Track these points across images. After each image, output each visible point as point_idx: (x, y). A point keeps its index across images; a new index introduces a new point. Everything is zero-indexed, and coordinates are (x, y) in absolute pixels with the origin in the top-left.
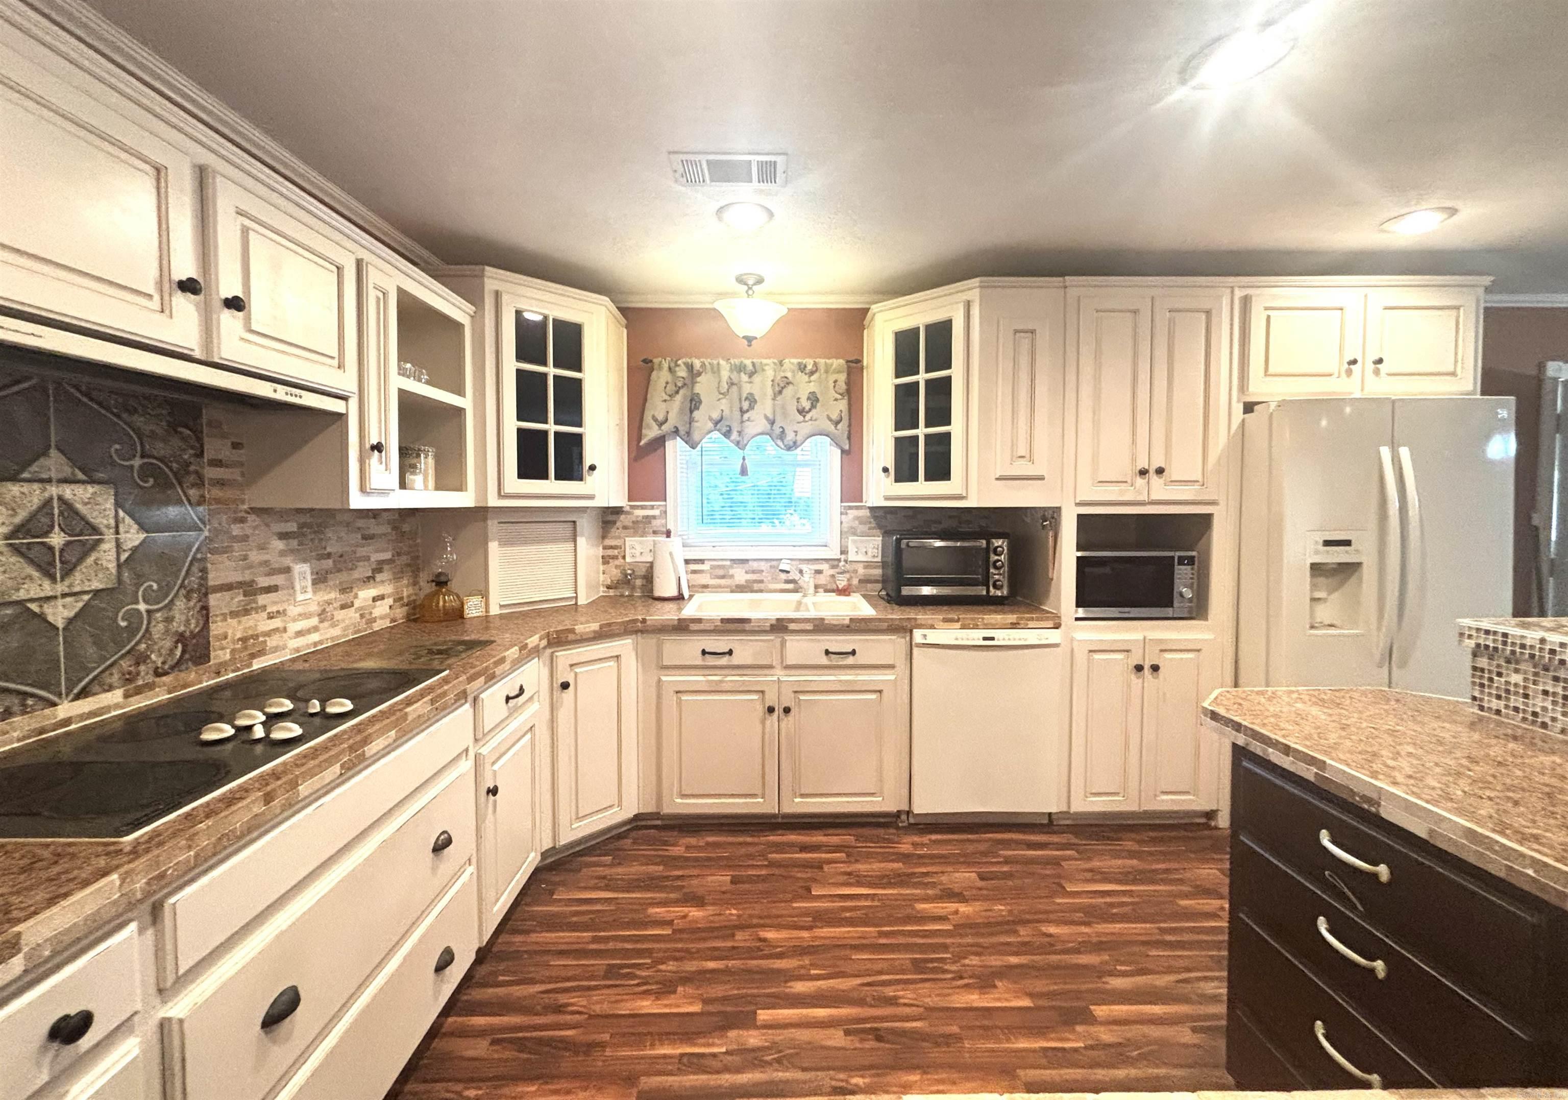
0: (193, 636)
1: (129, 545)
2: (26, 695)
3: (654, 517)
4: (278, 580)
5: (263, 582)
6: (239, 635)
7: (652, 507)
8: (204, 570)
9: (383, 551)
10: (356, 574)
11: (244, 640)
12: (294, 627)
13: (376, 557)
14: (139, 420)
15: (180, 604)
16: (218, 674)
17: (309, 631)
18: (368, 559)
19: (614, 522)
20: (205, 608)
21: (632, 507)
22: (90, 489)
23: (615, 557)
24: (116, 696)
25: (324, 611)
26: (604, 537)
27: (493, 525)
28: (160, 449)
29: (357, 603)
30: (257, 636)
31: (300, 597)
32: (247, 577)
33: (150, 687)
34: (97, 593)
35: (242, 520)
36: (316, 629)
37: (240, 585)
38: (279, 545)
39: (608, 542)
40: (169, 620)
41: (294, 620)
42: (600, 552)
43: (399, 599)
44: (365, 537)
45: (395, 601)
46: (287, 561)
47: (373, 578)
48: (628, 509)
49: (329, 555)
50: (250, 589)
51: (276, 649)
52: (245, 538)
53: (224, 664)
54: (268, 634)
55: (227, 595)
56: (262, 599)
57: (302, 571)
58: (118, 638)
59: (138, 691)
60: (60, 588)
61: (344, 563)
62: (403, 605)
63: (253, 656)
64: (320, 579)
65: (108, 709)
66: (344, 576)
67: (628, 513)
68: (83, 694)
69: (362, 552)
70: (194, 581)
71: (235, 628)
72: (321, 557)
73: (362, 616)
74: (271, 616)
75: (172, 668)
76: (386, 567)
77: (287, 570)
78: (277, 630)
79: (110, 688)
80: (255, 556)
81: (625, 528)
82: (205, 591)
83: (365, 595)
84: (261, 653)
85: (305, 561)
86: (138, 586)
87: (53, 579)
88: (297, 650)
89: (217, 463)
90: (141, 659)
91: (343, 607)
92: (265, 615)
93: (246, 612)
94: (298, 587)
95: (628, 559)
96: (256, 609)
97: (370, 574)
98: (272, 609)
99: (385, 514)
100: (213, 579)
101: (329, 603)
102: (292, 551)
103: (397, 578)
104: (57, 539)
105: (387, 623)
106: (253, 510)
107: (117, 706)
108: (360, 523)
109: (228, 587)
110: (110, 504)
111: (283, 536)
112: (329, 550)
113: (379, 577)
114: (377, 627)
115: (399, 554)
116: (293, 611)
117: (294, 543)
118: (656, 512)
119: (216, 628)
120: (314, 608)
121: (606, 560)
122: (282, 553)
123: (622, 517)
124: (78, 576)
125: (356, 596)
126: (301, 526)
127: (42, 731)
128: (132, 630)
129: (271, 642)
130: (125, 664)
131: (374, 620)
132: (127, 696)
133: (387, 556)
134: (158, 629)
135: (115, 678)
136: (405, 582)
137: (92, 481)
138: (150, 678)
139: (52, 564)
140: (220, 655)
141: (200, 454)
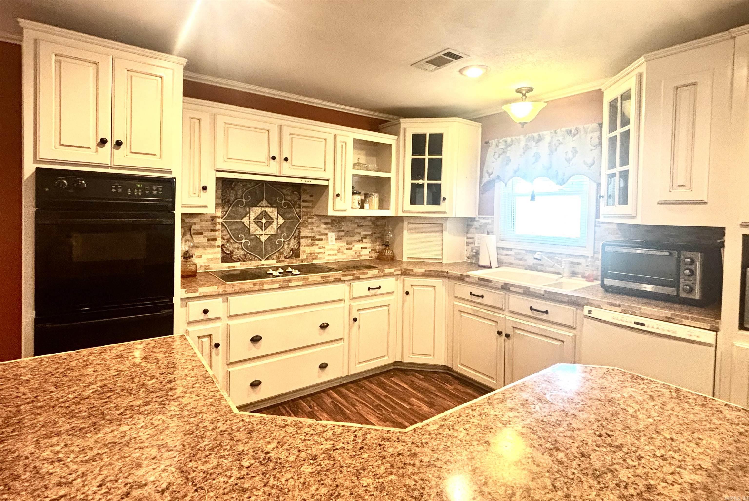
0: (295, 250)
1: (279, 223)
2: (255, 257)
3: (489, 223)
4: (323, 237)
5: (318, 237)
6: (309, 252)
7: (488, 219)
8: (299, 232)
9: (367, 231)
10: (354, 239)
11: (311, 254)
12: (327, 253)
13: (363, 233)
14: (284, 191)
15: (293, 240)
16: (302, 262)
17: (333, 255)
18: (360, 233)
19: (471, 225)
20: (299, 243)
21: (479, 218)
22: (272, 209)
23: (471, 243)
24: (274, 262)
25: (339, 249)
26: (467, 233)
27: (405, 224)
28: (289, 198)
29: (354, 248)
30: (315, 253)
31: (330, 243)
32: (312, 235)
33: (283, 261)
34: (272, 235)
35: (312, 218)
36: (336, 255)
37: (310, 237)
38: (324, 226)
39: (469, 235)
40: (289, 244)
41: (328, 250)
42: (466, 240)
43: (374, 250)
44: (358, 226)
45: (372, 250)
46: (327, 231)
47: (362, 241)
48: (477, 219)
49: (343, 231)
50: (313, 239)
51: (320, 258)
52: (313, 223)
53: (304, 259)
54: (319, 253)
55: (306, 240)
56: (317, 242)
57: (332, 235)
58: (277, 247)
59: (280, 262)
60: (264, 232)
61: (348, 234)
62: (376, 252)
63: (313, 259)
64: (338, 238)
65: (272, 264)
66: (349, 239)
67: (477, 221)
68: (267, 259)
69: (356, 231)
70: (296, 234)
71: (308, 250)
72: (339, 231)
73: (356, 253)
74: (320, 248)
75: (289, 257)
76: (368, 237)
77: (327, 234)
78: (322, 252)
79: (274, 259)
80: (315, 229)
81: (476, 229)
82: (299, 238)
83: (357, 246)
84: (316, 259)
85: (332, 232)
86: (281, 234)
87: (262, 230)
88: (328, 260)
89: (304, 201)
90: (281, 253)
91: (347, 249)
92: (317, 247)
93: (312, 245)
94: (329, 240)
95: (476, 245)
96: (315, 245)
97: (360, 239)
98: (319, 246)
99: (369, 218)
100: (302, 234)
101: (342, 247)
102: (329, 228)
103: (373, 242)
104: (264, 221)
105: (368, 258)
106: (316, 215)
107: (275, 264)
108: (357, 221)
109: (307, 237)
110: (276, 213)
111: (326, 223)
112: (343, 229)
113: (364, 240)
114: (362, 258)
115: (375, 233)
116: (327, 247)
117: (329, 226)
118: (489, 221)
119: (302, 249)
120: (336, 248)
121: (468, 244)
122: (325, 229)
123: (475, 223)
124: (268, 230)
125: (353, 246)
126: (332, 220)
127: (258, 266)
128: (280, 245)
129: (319, 256)
130: (277, 254)
131: (361, 256)
132: (277, 262)
133: (369, 233)
134: (286, 246)
135: (275, 257)
136: (378, 243)
137: (272, 207)
138: (283, 259)
139: (262, 226)
140: (303, 257)
141: (300, 199)
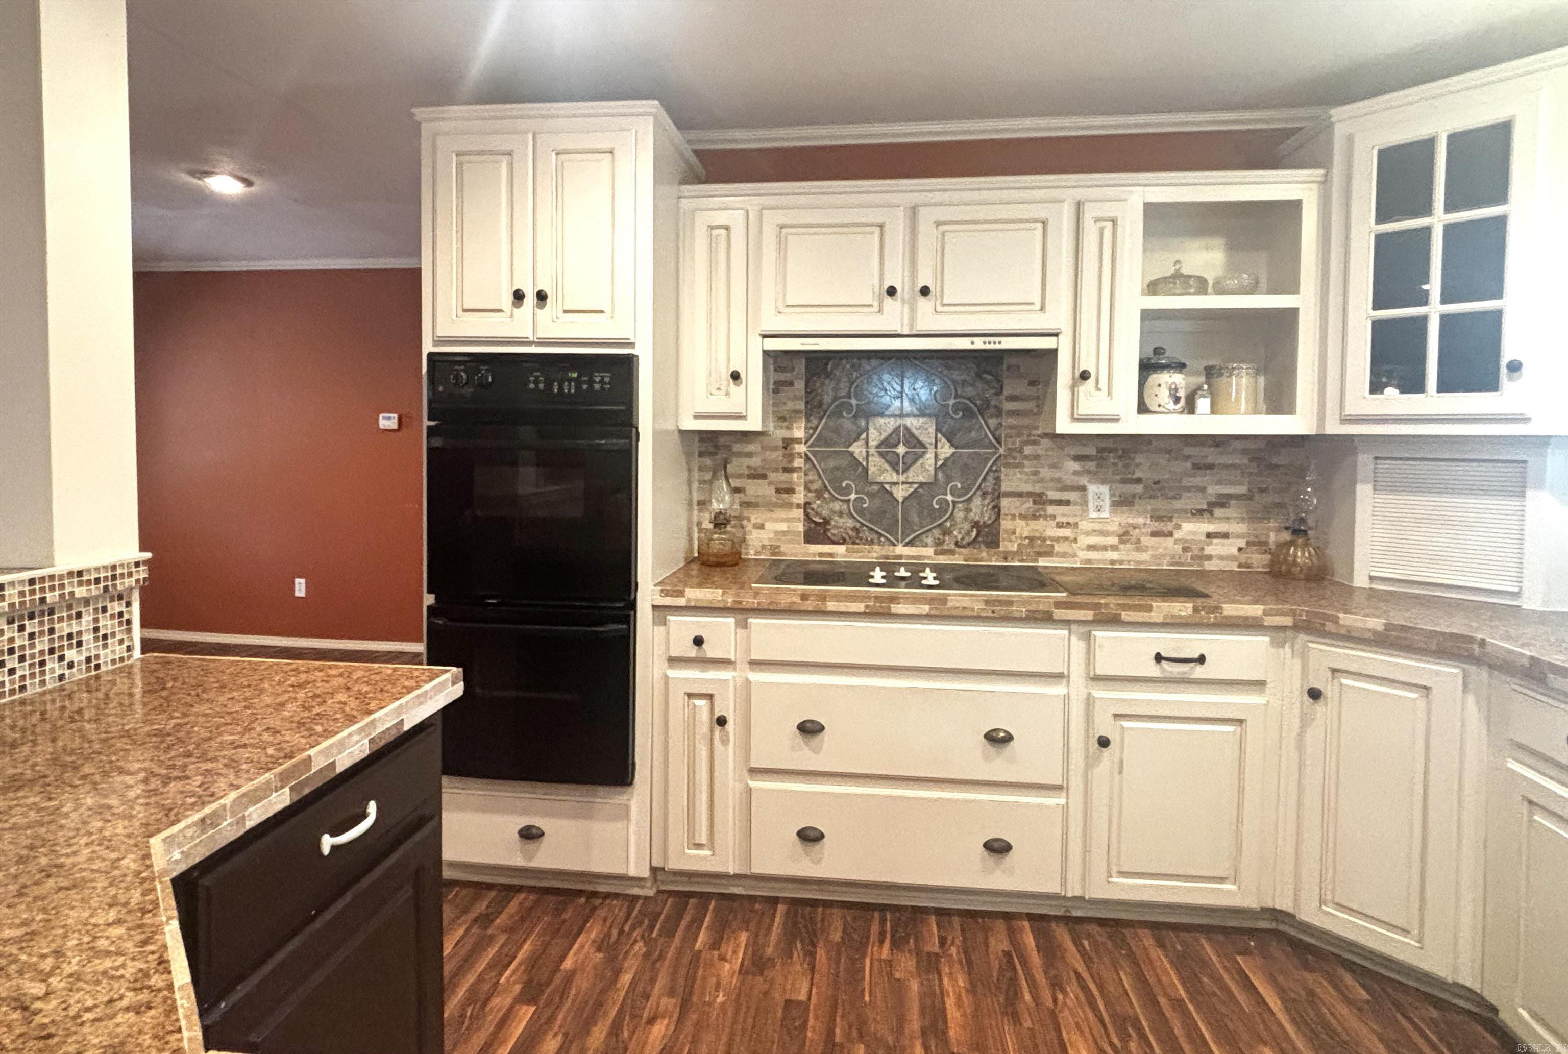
0: (987, 525)
1: (941, 456)
2: (881, 535)
5: (1052, 495)
6: (1026, 534)
8: (998, 480)
9: (1233, 483)
10: (1180, 504)
11: (1032, 539)
12: (1085, 541)
13: (1215, 489)
14: (955, 374)
15: (978, 500)
16: (1006, 559)
18: (1202, 489)
20: (997, 507)
22: (923, 419)
24: (929, 551)
25: (1127, 533)
27: (1363, 462)
28: (969, 391)
29: (1177, 534)
30: (1045, 539)
31: (1093, 515)
32: (1037, 489)
33: (952, 552)
34: (922, 484)
35: (1035, 443)
36: (1114, 548)
37: (1030, 494)
38: (1075, 466)
40: (968, 510)
41: (1087, 534)
43: (1257, 544)
44: (1198, 467)
45: (1250, 544)
46: (1084, 480)
47: (1211, 511)
49: (1139, 481)
50: (1039, 499)
51: (1064, 555)
52: (1037, 457)
53: (1012, 553)
54: (1057, 540)
55: (1018, 500)
56: (1051, 510)
57: (1100, 492)
58: (934, 515)
59: (945, 553)
60: (902, 478)
62: (1266, 552)
63: (1039, 554)
64: (1123, 502)
65: (923, 558)
66: (1161, 505)
68: (911, 543)
69: (1188, 481)
70: (989, 485)
71: (1024, 528)
72: (1126, 481)
73: (1184, 549)
74: (1060, 525)
76: (1235, 503)
77: (1083, 489)
78: (1066, 538)
79: (926, 545)
82: (997, 494)
83: (1192, 528)
84: (1047, 554)
85: (1104, 482)
86: (947, 483)
87: (897, 472)
88: (1088, 561)
89: (1011, 398)
90: (947, 532)
92: (1053, 523)
93: (1035, 517)
94: (1091, 504)
96: (1045, 517)
97: (1203, 507)
98: (1059, 518)
99: (1236, 441)
100: (1005, 487)
101: (1136, 526)
102: (1088, 472)
103: (1256, 518)
104: (901, 449)
105: (1232, 566)
106: (1045, 435)
107: (930, 558)
108: (1192, 453)
109: (1019, 494)
110: (933, 429)
111: (1077, 458)
112: (1138, 474)
113: (1220, 512)
114: (1211, 566)
115: (1261, 492)
116: (1084, 525)
117: (1091, 465)
119: (1006, 524)
120: (1113, 527)
122: (1077, 473)
124: (911, 471)
125: (1178, 527)
126: (1099, 450)
127: (887, 558)
128: (943, 512)
129: (1060, 547)
130: (936, 533)
131: (1208, 558)
132: (937, 554)
133: (1241, 490)
134: (959, 515)
135: (929, 540)
137: (925, 415)
138: (952, 546)
139: (898, 463)
140: (1008, 545)
141: (999, 392)
